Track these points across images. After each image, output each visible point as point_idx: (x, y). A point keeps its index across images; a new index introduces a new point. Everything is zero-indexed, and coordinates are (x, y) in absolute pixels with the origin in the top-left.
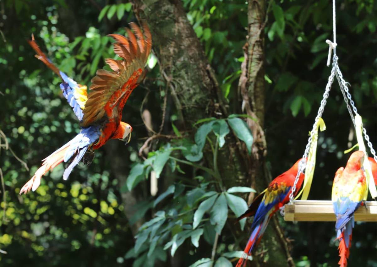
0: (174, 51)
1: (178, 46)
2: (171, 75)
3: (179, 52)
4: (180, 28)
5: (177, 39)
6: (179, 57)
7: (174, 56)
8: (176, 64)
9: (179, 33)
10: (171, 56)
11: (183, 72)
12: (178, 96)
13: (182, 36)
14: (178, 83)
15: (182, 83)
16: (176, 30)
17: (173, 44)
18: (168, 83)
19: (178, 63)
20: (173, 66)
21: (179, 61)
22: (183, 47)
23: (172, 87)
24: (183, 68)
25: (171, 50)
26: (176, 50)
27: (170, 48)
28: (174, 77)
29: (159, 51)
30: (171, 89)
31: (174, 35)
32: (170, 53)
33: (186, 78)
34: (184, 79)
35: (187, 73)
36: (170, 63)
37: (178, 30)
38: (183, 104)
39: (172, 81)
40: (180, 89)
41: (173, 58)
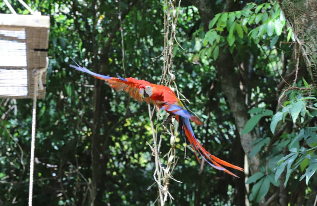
0: (305, 21)
1: (308, 17)
2: (303, 40)
3: (309, 22)
4: (310, 3)
5: (308, 12)
6: (309, 25)
7: (305, 25)
8: (307, 31)
9: (310, 7)
10: (303, 25)
11: (312, 38)
12: (308, 56)
13: (312, 9)
14: (309, 46)
15: (311, 46)
16: (307, 5)
17: (304, 16)
18: (300, 46)
19: (309, 31)
20: (304, 33)
21: (310, 29)
22: (312, 18)
23: (303, 49)
24: (312, 34)
25: (303, 20)
26: (307, 20)
27: (302, 19)
28: (305, 41)
29: (293, 21)
30: (303, 51)
31: (305, 9)
32: (302, 22)
33: (314, 42)
34: (313, 43)
35: (315, 38)
36: (302, 30)
37: (309, 4)
38: (312, 63)
39: (303, 44)
40: (310, 51)
41: (304, 26)
